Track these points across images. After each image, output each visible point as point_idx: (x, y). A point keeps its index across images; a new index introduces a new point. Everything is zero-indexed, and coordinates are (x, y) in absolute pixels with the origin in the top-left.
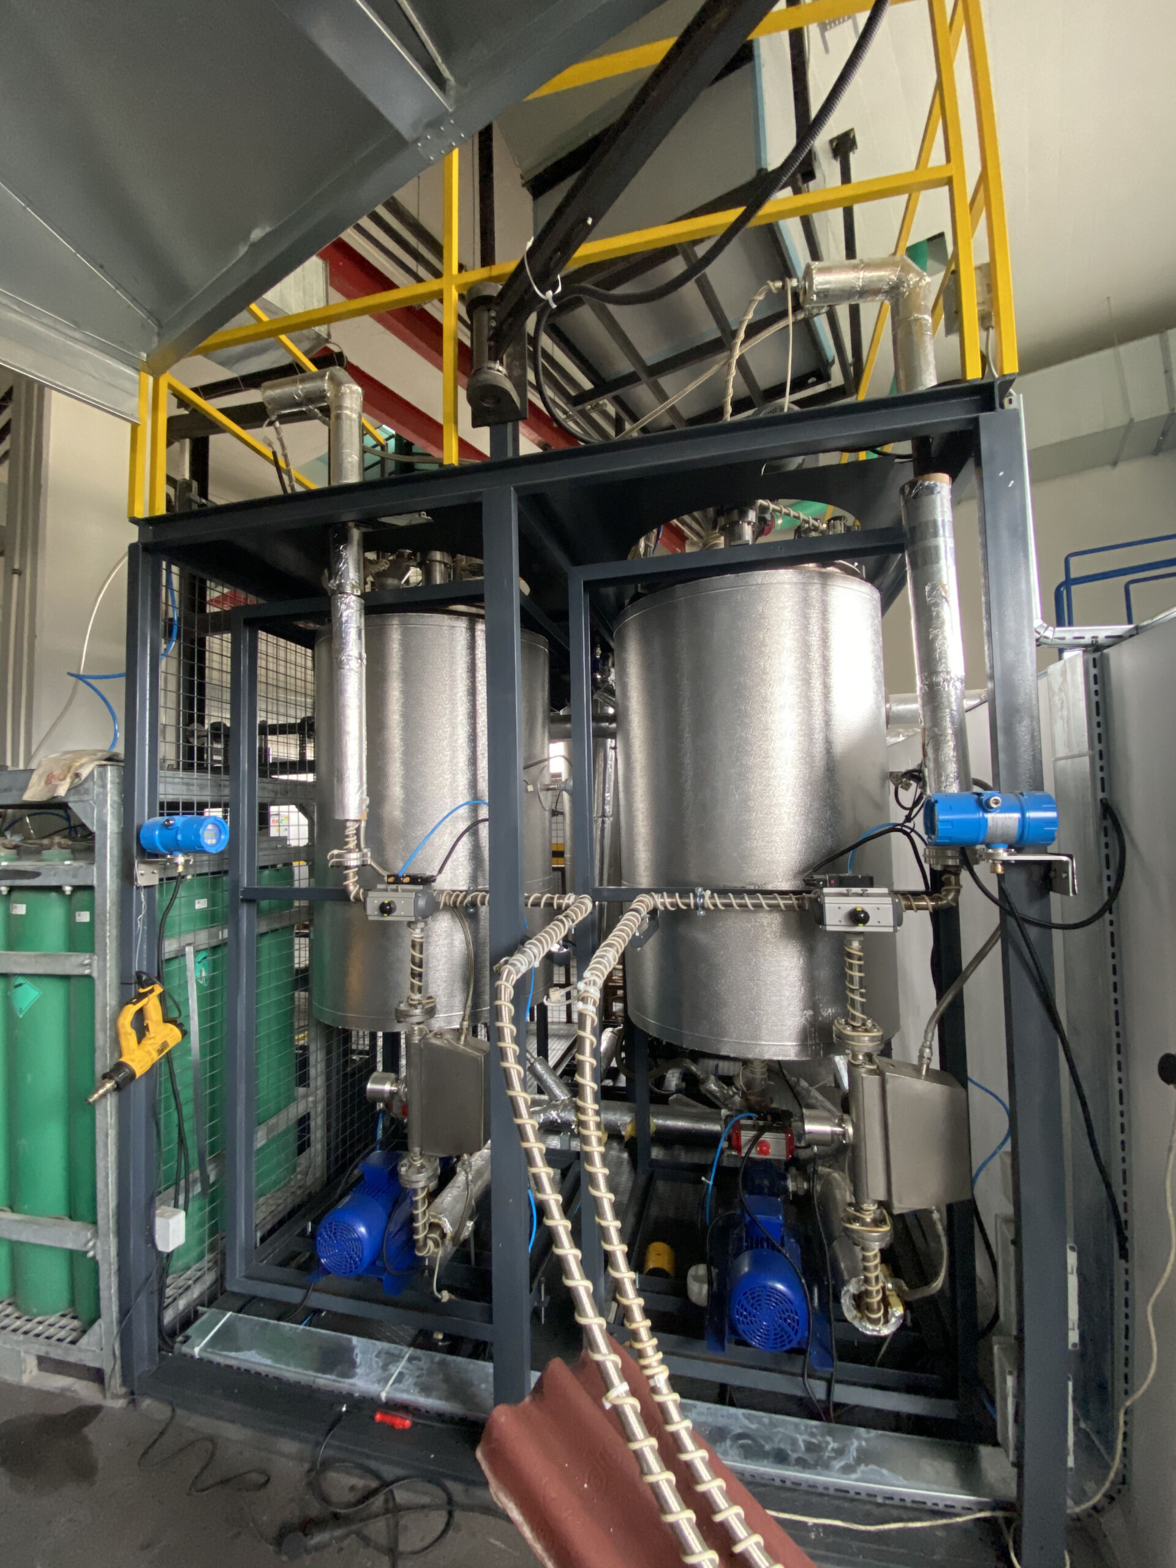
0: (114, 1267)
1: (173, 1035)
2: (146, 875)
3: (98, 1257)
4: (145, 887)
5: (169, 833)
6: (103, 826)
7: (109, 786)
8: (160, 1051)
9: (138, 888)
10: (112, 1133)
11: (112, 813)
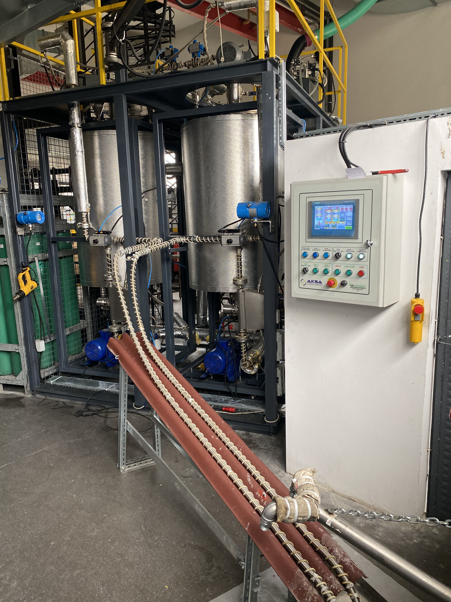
0: (25, 355)
1: (35, 285)
2: (20, 232)
3: (20, 352)
4: (21, 235)
5: (25, 216)
6: (5, 215)
7: (5, 201)
8: (31, 289)
9: (18, 235)
10: (20, 314)
11: (7, 210)
